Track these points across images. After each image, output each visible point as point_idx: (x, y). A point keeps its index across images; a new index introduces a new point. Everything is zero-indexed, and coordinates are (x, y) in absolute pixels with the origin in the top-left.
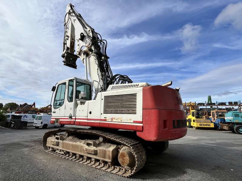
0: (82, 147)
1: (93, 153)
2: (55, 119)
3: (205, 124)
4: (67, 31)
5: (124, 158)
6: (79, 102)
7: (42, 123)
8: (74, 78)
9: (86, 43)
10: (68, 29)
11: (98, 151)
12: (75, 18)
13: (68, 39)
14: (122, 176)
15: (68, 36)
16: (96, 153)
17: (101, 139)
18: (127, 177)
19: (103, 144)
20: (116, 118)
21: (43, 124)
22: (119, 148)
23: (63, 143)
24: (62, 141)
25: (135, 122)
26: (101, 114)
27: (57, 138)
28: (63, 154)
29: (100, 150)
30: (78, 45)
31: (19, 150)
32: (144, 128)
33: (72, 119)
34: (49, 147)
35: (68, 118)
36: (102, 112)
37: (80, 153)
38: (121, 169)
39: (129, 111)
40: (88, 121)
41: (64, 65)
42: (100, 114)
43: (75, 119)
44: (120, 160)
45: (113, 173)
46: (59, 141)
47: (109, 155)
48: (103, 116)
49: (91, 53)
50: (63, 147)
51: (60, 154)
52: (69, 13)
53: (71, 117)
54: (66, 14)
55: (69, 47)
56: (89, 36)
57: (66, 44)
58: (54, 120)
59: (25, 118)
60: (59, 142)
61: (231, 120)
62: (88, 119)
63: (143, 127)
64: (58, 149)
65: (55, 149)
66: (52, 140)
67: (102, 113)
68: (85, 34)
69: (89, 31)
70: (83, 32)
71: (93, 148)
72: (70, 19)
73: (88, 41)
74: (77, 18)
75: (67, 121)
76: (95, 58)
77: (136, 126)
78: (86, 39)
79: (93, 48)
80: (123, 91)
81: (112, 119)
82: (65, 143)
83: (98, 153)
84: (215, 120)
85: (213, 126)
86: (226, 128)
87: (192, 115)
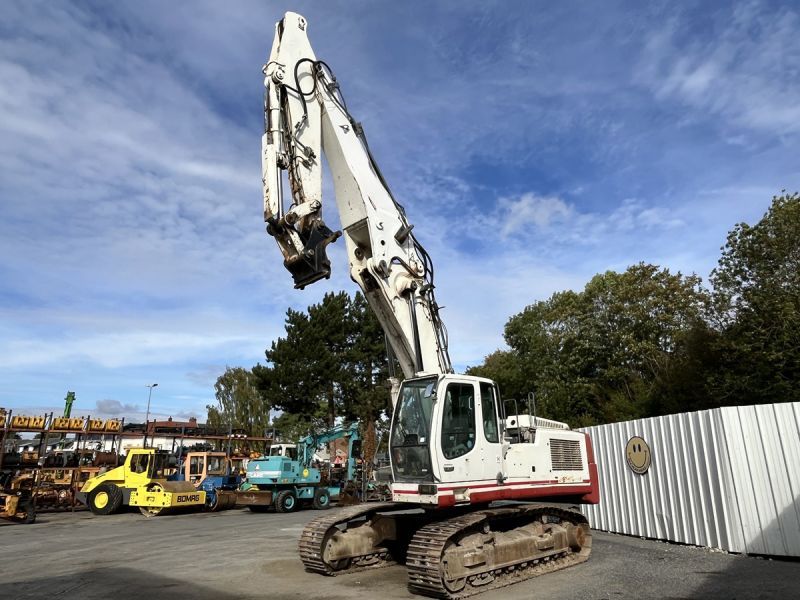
0: (532, 542)
2: (454, 488)
3: (189, 494)
5: (581, 535)
13: (307, 166)
20: (568, 478)
23: (496, 552)
24: (492, 547)
25: (584, 481)
26: (550, 471)
33: (504, 485)
35: (495, 482)
39: (577, 465)
46: (486, 548)
48: (553, 475)
60: (485, 553)
61: (274, 480)
67: (551, 468)
71: (547, 537)
78: (409, 245)
81: (564, 479)
82: (501, 548)
84: (202, 480)
85: (202, 501)
86: (254, 500)
87: (133, 468)
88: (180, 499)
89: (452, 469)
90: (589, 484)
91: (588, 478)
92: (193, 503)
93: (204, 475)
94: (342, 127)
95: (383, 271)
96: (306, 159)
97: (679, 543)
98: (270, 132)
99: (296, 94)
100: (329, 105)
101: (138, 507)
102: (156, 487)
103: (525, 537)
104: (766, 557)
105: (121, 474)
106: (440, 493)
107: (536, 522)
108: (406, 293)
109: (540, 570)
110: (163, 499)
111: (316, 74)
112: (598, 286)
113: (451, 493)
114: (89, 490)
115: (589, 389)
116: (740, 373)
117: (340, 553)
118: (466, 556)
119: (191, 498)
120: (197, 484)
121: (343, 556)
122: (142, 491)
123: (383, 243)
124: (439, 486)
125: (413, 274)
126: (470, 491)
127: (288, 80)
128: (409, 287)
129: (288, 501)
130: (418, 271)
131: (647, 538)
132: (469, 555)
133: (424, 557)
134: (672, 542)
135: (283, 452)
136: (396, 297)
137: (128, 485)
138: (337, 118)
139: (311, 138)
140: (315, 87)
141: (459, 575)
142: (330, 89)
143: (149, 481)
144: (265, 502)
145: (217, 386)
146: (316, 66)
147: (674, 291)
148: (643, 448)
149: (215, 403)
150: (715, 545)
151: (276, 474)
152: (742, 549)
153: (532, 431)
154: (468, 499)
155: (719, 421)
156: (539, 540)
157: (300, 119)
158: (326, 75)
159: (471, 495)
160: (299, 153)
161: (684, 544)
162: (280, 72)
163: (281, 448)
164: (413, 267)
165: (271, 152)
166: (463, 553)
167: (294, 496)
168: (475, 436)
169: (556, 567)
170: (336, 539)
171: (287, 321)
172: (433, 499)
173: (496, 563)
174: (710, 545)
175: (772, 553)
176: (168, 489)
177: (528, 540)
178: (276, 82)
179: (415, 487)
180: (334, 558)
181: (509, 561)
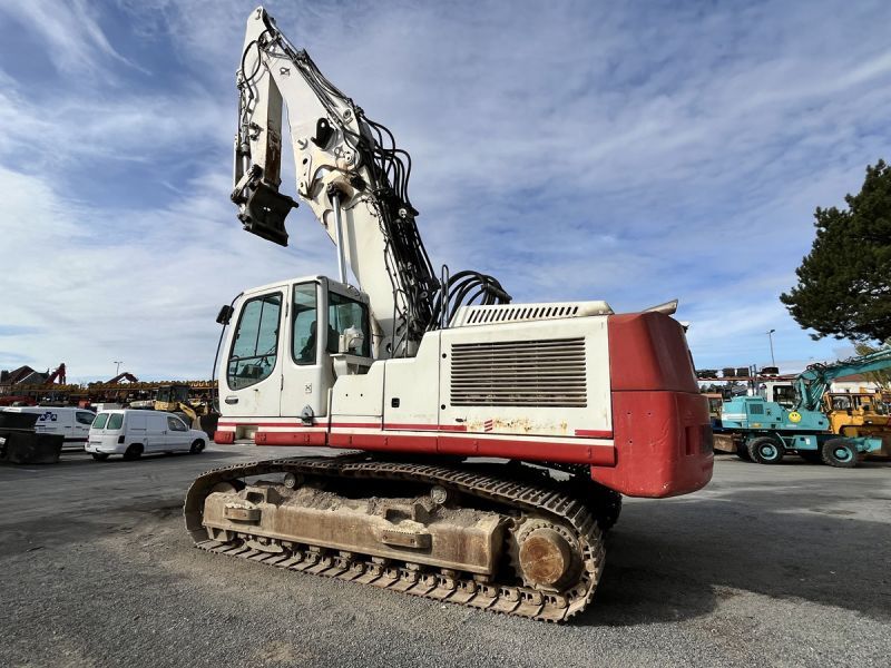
0: (365, 524)
1: (416, 545)
2: (237, 425)
4: (251, 107)
5: (544, 558)
6: (339, 364)
7: (122, 440)
8: (319, 278)
9: (338, 156)
10: (257, 101)
11: (434, 539)
12: (289, 64)
13: (255, 138)
14: (540, 620)
15: (256, 127)
16: (425, 545)
17: (439, 496)
18: (561, 622)
19: (444, 510)
20: (506, 423)
21: (127, 444)
22: (510, 524)
23: (279, 515)
24: (273, 506)
25: (581, 434)
26: (443, 407)
27: (253, 497)
28: (275, 554)
29: (441, 533)
30: (305, 161)
31: (89, 547)
32: (622, 456)
33: (314, 425)
34: (217, 531)
35: (299, 421)
36: (447, 399)
37: (355, 548)
38: (523, 595)
39: (552, 396)
40: (385, 433)
41: (247, 229)
42: (435, 407)
43: (330, 425)
44: (526, 566)
45: (500, 613)
46: (263, 505)
47: (481, 549)
48: (451, 416)
49: (356, 191)
50: (278, 529)
51: (261, 552)
52: (262, 44)
53: (309, 419)
54: (249, 47)
55: (263, 166)
56: (347, 134)
57: (248, 154)
58: (234, 429)
59: (48, 423)
60: (259, 512)
61: (740, 424)
62: (383, 426)
63: (615, 449)
64: (255, 537)
65: (242, 536)
66: (229, 505)
67: (447, 402)
68: (334, 126)
69: (347, 113)
70: (325, 115)
71: (412, 528)
72: (262, 67)
73: (346, 148)
74: (295, 63)
75: (295, 435)
76: (374, 212)
77: (591, 448)
78: (337, 141)
79: (365, 175)
80: (528, 330)
81: (489, 424)
82: (291, 514)
83: (434, 544)
86: (724, 445)
89: (236, 401)
90: (610, 443)
111: (261, 47)
118: (227, 505)
125: (346, 171)
126: (260, 429)
129: (766, 450)
132: (234, 506)
135: (769, 391)
159: (257, 434)
164: (341, 164)
166: (224, 501)
167: (778, 446)
168: (277, 358)
181: (302, 535)
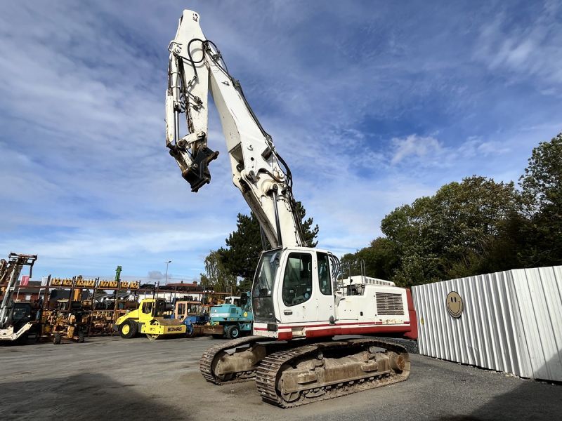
0: (359, 366)
2: (292, 327)
3: (175, 327)
5: (402, 362)
9: (274, 170)
11: (378, 365)
13: (197, 109)
15: (201, 103)
23: (326, 373)
24: (323, 369)
25: (405, 323)
26: (376, 315)
32: (412, 329)
35: (328, 323)
44: (399, 366)
46: (318, 370)
49: (280, 193)
60: (317, 374)
62: (360, 324)
73: (278, 168)
81: (387, 321)
82: (331, 371)
84: (184, 318)
85: (184, 331)
86: (213, 331)
87: (144, 311)
88: (169, 330)
89: (291, 313)
90: (409, 325)
91: (408, 320)
92: (178, 332)
93: (185, 315)
94: (224, 83)
95: (252, 178)
96: (197, 104)
97: (484, 369)
98: (170, 88)
99: (190, 63)
100: (214, 69)
101: (145, 334)
102: (156, 322)
103: (352, 363)
104: (549, 382)
105: (136, 314)
106: (280, 331)
107: (365, 352)
108: (270, 193)
109: (366, 386)
110: (159, 329)
111: (205, 49)
112: (446, 193)
113: (290, 330)
114: (120, 323)
115: (438, 261)
116: (544, 248)
117: (226, 370)
118: (299, 376)
119: (176, 329)
120: (182, 321)
121: (229, 371)
122: (148, 324)
123: (252, 159)
124: (279, 325)
125: (276, 180)
126: (306, 329)
127: (184, 54)
128: (272, 188)
129: (234, 332)
130: (280, 178)
131: (462, 364)
132: (303, 375)
133: (266, 376)
134: (479, 367)
135: (232, 301)
136: (263, 196)
137: (141, 320)
138: (220, 77)
139: (200, 91)
140: (204, 57)
141: (293, 390)
142: (215, 58)
143: (152, 318)
144: (220, 332)
145: (206, 262)
146: (205, 44)
147: (497, 193)
148: (458, 300)
149: (205, 272)
150: (510, 371)
151: (226, 315)
152: (530, 375)
153: (363, 286)
154: (305, 335)
155: (511, 279)
156: (365, 364)
157: (192, 78)
158: (212, 49)
159: (307, 332)
160: (191, 101)
161: (488, 369)
162: (178, 48)
163: (231, 299)
164: (276, 174)
165: (171, 101)
166: (297, 374)
167: (239, 330)
168: (311, 290)
169: (380, 384)
170: (223, 360)
171: (238, 222)
172: (275, 335)
173: (326, 381)
174: (506, 371)
175: (554, 379)
176: (162, 323)
177: (355, 365)
178: (175, 55)
179: (265, 326)
180: (222, 372)
181: (337, 380)
